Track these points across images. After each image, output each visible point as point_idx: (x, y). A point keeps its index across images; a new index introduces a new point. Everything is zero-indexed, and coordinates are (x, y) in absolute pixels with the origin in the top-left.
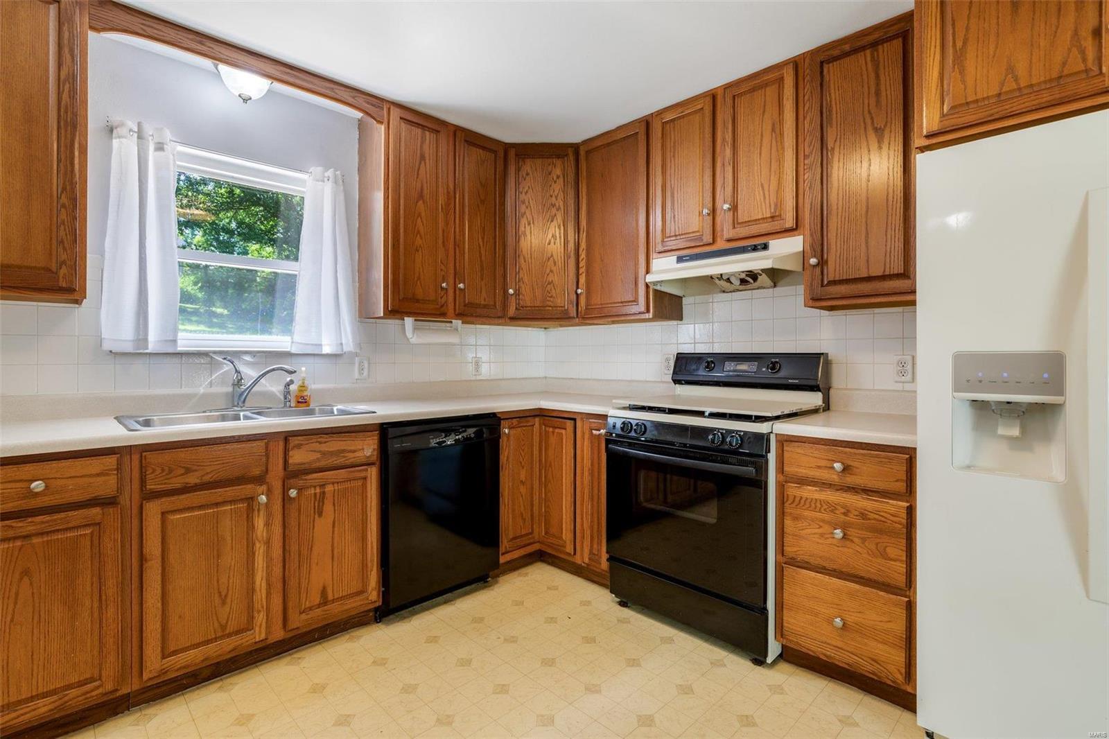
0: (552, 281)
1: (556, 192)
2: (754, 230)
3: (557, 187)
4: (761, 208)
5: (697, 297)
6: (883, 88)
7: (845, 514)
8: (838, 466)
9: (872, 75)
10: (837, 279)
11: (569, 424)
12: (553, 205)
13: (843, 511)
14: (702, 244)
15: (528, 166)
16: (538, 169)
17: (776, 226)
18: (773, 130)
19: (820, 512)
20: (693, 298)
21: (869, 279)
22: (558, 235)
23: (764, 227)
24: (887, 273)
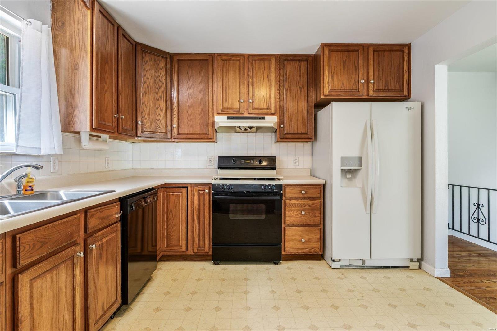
0: (160, 119)
1: (162, 75)
2: (261, 111)
3: (162, 72)
4: (263, 104)
5: (224, 133)
6: (301, 75)
7: (304, 206)
8: (303, 192)
9: (299, 70)
10: (288, 132)
11: (184, 190)
12: (160, 81)
13: (304, 205)
14: (239, 113)
15: (147, 57)
16: (153, 60)
17: (269, 111)
18: (268, 77)
19: (297, 207)
20: (222, 133)
21: (298, 133)
22: (162, 97)
23: (264, 111)
24: (303, 132)
